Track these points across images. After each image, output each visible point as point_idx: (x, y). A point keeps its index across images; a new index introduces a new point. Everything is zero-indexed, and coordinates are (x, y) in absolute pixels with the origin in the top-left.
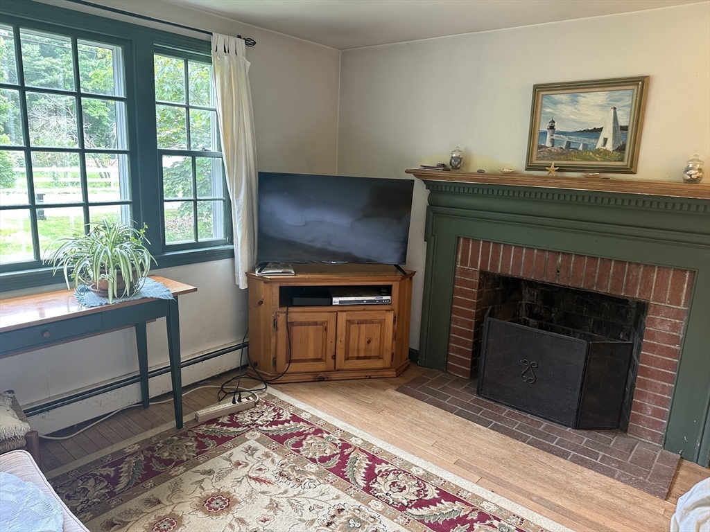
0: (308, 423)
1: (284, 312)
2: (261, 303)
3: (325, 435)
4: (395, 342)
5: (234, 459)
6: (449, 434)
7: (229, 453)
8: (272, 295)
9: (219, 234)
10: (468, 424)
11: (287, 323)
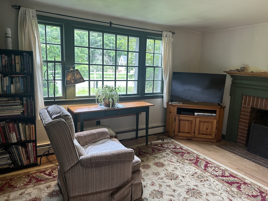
0: (185, 150)
1: (178, 116)
2: (171, 112)
3: (191, 154)
4: (216, 130)
5: (163, 155)
6: (235, 161)
7: (161, 153)
8: (175, 110)
9: (159, 91)
10: (242, 159)
11: (179, 119)
